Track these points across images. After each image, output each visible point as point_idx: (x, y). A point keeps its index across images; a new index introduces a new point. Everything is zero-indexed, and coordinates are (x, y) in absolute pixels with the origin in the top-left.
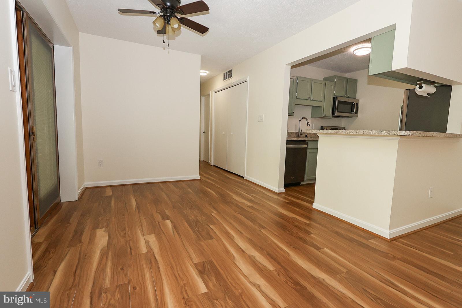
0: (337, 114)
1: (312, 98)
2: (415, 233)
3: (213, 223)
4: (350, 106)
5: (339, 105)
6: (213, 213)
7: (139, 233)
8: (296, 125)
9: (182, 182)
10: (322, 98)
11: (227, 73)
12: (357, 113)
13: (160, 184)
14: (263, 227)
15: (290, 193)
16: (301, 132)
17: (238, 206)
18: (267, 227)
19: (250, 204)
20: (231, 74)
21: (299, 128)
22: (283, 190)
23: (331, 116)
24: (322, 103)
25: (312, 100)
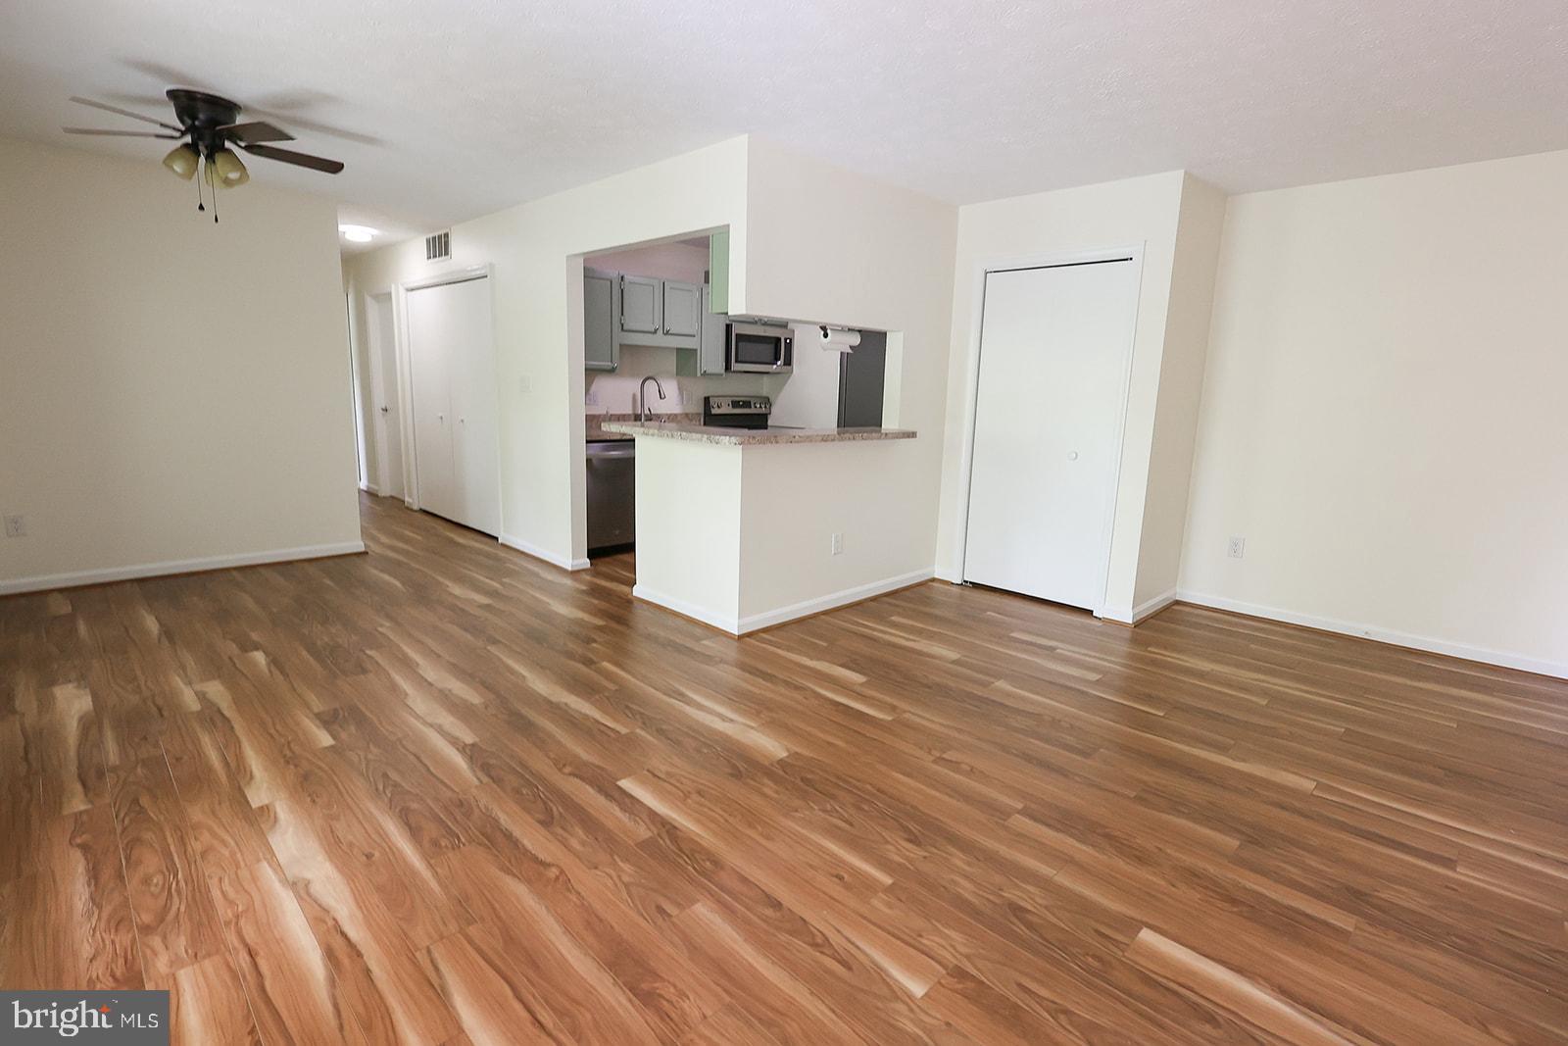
0: (735, 366)
1: (667, 327)
2: (800, 622)
3: (379, 647)
4: (770, 348)
5: (740, 344)
6: (382, 626)
7: (178, 682)
8: (634, 396)
9: (306, 565)
10: (694, 329)
11: (434, 238)
12: (788, 362)
13: (235, 573)
14: (495, 642)
15: (604, 569)
16: (647, 412)
17: (453, 608)
18: (503, 641)
19: (485, 600)
20: (447, 244)
21: (642, 405)
22: (585, 562)
23: (723, 371)
24: (696, 339)
25: (667, 333)
